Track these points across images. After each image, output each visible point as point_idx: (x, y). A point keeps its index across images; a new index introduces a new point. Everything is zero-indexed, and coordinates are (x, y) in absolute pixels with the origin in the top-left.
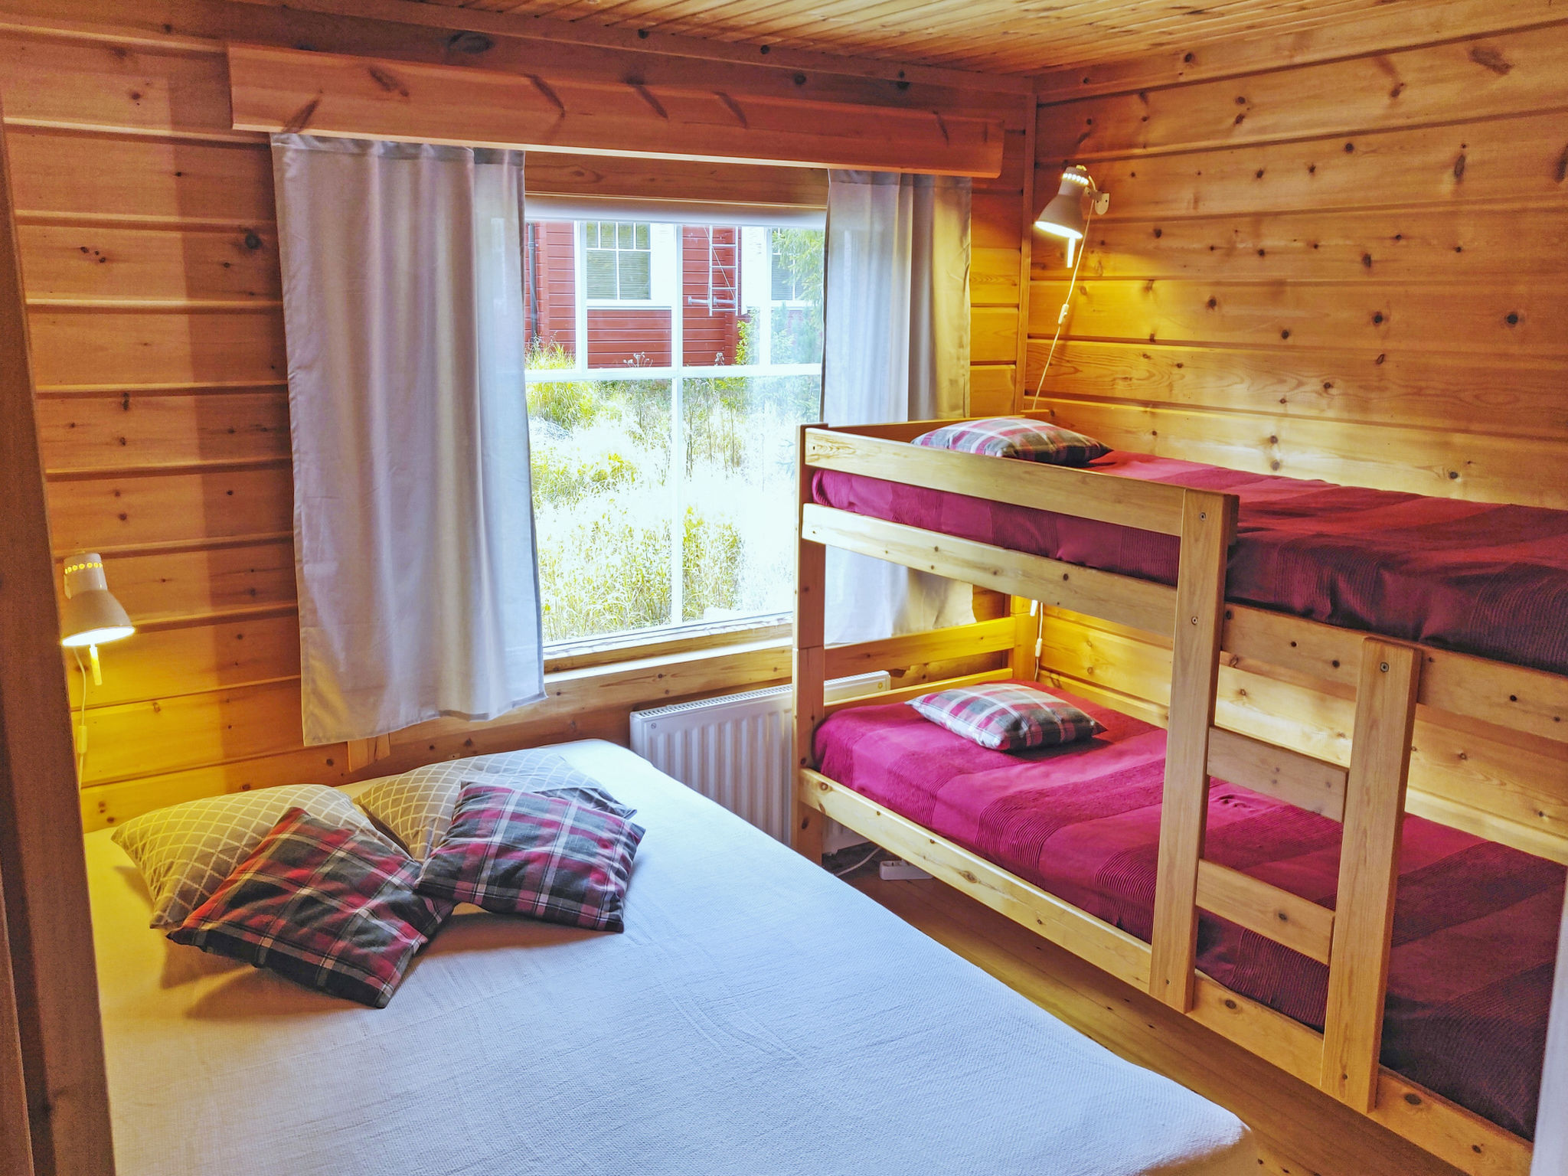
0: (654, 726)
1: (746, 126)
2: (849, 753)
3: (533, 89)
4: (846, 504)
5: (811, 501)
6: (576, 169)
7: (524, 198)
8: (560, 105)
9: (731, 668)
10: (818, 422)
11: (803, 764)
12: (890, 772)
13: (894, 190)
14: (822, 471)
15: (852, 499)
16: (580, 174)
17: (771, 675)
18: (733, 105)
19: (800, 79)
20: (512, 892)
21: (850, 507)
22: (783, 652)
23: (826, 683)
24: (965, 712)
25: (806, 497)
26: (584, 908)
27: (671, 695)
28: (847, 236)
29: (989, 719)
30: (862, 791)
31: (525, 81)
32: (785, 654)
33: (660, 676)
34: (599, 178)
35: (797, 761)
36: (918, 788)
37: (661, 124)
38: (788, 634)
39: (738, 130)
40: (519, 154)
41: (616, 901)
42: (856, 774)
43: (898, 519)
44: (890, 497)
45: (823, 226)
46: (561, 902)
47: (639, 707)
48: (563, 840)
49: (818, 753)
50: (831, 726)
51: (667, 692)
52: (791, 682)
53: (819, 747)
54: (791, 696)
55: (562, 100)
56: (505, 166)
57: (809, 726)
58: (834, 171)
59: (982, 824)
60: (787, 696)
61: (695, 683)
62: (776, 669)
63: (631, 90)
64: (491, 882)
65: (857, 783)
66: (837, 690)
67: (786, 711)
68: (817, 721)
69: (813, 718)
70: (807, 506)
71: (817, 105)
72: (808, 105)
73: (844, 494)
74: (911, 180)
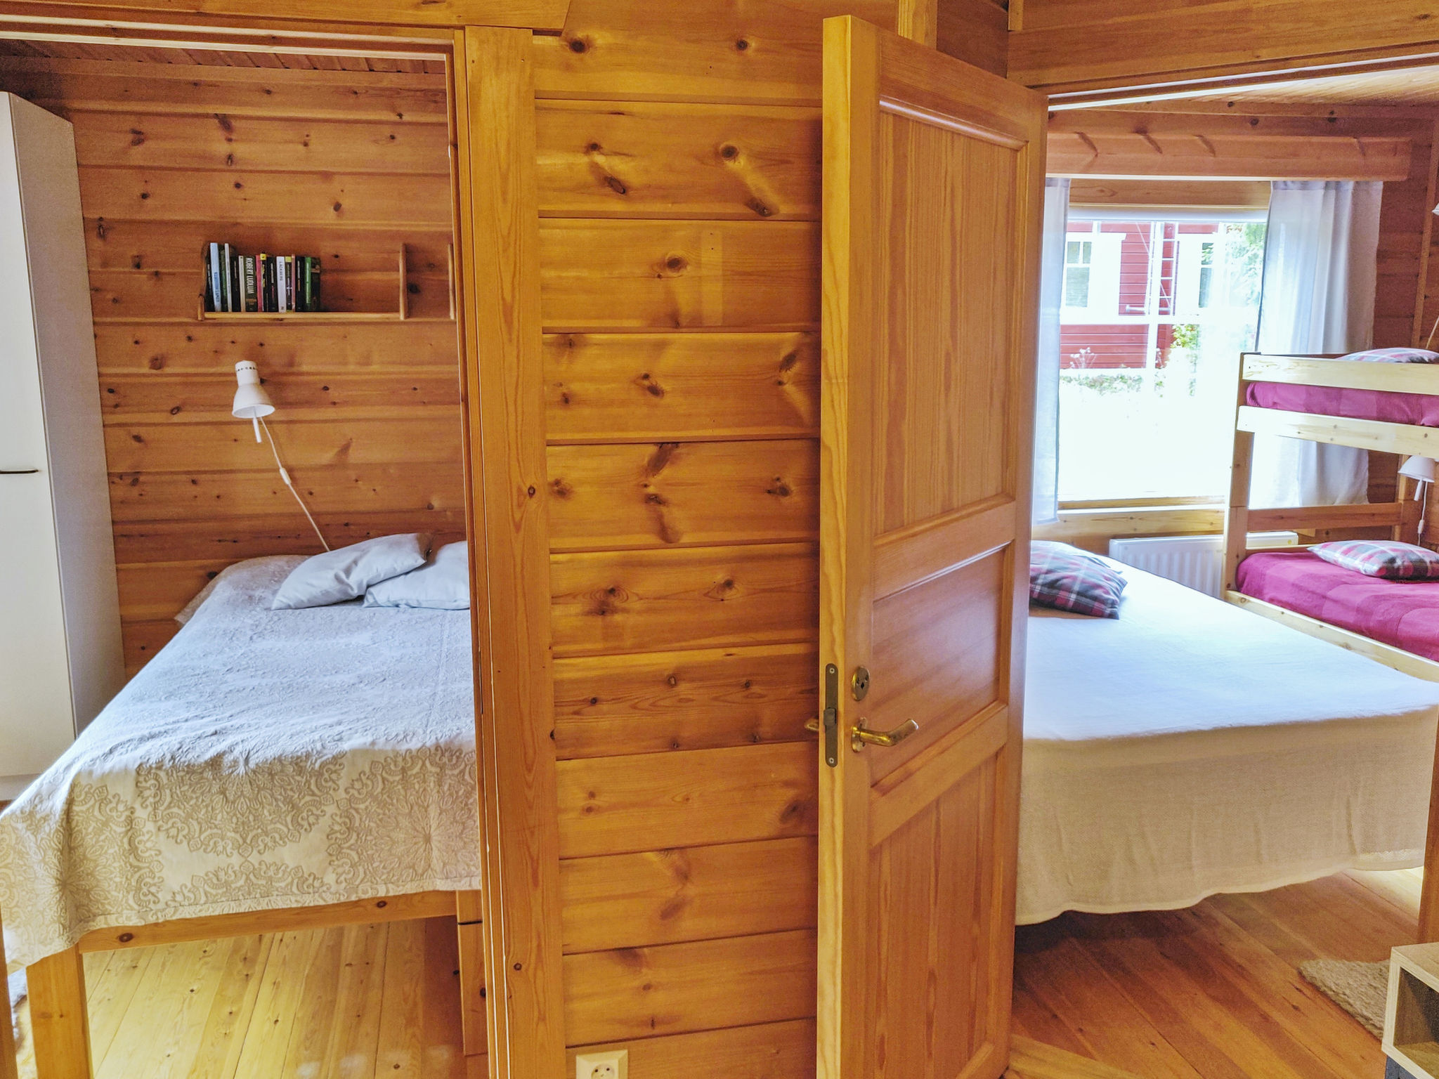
0: (1126, 548)
1: (1215, 156)
2: (1262, 575)
3: (1080, 141)
4: (1271, 404)
5: (1245, 404)
6: (1099, 188)
7: (1068, 207)
8: (1094, 148)
9: (1181, 519)
10: (1253, 351)
11: (1228, 587)
12: (1293, 585)
13: (1319, 193)
14: (1255, 383)
15: (1276, 400)
16: (1102, 191)
17: (1208, 528)
18: (1206, 142)
19: (1255, 122)
20: (1055, 591)
21: (1274, 406)
22: (1218, 512)
23: (1249, 535)
24: (1352, 553)
25: (1242, 402)
26: (1097, 604)
27: (1137, 532)
28: (1283, 227)
29: (1370, 557)
30: (1271, 601)
31: (1076, 136)
32: (1219, 514)
33: (1132, 518)
34: (1114, 194)
35: (1224, 586)
36: (1313, 593)
37: (1158, 157)
38: (1222, 502)
39: (1210, 158)
40: (1067, 180)
41: (1113, 604)
42: (1265, 591)
43: (1309, 410)
44: (1304, 396)
45: (1265, 220)
46: (1084, 600)
47: (1115, 537)
48: (1083, 571)
49: (1240, 578)
50: (1251, 560)
51: (1135, 529)
52: (1222, 534)
53: (1241, 574)
54: (1222, 541)
55: (1096, 146)
56: (1058, 188)
57: (1235, 562)
58: (1275, 182)
59: (1359, 610)
60: (1221, 541)
61: (1155, 526)
62: (1212, 524)
63: (1141, 137)
64: (1043, 585)
65: (1267, 597)
66: (1255, 540)
67: (1218, 551)
68: (1240, 559)
69: (1238, 556)
70: (1242, 408)
71: (1268, 139)
72: (1259, 139)
73: (1271, 398)
74: (1333, 185)
